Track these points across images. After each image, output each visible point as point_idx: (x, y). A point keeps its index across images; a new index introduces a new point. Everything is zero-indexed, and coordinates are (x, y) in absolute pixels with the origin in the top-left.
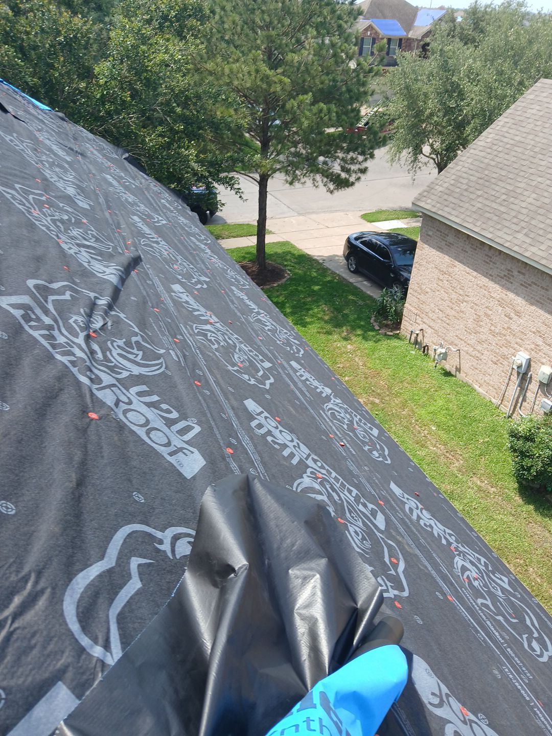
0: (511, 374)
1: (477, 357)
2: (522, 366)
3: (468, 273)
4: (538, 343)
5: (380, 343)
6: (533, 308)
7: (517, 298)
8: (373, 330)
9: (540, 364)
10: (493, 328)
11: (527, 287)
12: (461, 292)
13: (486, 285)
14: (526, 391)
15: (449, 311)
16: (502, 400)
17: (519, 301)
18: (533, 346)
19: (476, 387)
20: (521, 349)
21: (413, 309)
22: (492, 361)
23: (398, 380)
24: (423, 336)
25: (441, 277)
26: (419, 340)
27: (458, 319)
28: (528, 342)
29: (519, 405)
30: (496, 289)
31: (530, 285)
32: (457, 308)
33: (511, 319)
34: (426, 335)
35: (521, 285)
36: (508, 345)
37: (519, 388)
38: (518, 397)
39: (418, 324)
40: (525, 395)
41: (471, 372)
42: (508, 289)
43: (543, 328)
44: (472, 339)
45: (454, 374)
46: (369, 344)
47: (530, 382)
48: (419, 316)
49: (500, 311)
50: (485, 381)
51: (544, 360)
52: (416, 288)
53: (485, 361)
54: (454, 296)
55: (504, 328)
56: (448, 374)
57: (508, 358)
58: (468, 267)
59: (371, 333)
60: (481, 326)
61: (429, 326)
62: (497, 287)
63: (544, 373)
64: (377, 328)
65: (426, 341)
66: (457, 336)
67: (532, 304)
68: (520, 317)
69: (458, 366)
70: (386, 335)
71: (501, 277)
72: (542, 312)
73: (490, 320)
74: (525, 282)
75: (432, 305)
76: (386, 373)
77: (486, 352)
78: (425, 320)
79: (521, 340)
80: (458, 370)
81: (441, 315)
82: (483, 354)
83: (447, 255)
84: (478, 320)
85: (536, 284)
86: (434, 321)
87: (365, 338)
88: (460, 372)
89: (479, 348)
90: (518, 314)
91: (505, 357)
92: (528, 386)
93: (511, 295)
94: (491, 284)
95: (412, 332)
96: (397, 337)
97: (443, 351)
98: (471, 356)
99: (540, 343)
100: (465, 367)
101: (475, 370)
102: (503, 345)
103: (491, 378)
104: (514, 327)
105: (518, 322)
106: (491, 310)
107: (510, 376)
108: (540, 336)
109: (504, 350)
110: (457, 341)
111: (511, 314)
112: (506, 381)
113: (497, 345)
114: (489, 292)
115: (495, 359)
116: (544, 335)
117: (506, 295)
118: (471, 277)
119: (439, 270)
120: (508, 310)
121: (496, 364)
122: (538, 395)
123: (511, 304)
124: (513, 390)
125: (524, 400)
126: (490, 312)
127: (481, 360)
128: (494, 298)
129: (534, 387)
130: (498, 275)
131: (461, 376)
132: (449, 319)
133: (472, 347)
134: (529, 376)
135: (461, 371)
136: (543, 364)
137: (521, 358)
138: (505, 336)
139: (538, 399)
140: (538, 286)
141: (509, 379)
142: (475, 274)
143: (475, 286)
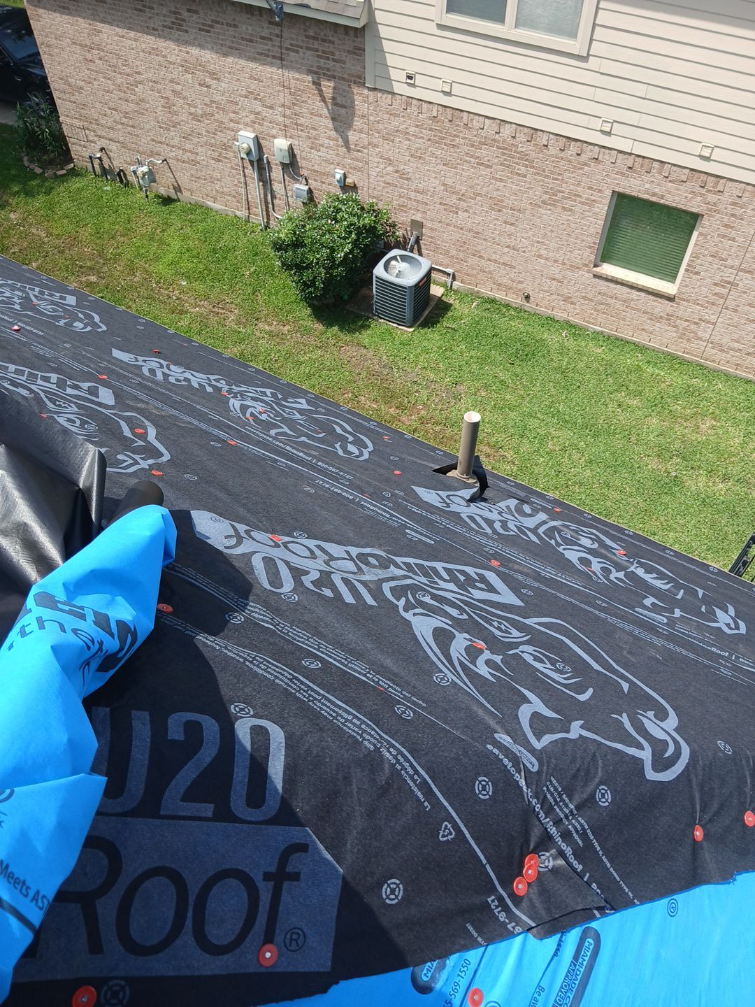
0: (244, 167)
1: (193, 161)
2: (251, 150)
3: (123, 37)
4: (257, 110)
5: (55, 192)
6: (230, 59)
7: (202, 52)
8: (35, 176)
9: (272, 140)
10: (192, 110)
11: (208, 31)
12: (128, 71)
13: (155, 47)
14: (271, 184)
15: (124, 107)
16: (249, 209)
17: (208, 55)
18: (252, 117)
19: (210, 204)
20: (240, 126)
21: (75, 122)
22: (213, 159)
23: (106, 236)
24: (109, 158)
25: (89, 56)
26: (107, 167)
27: (143, 114)
28: (244, 114)
29: (270, 206)
30: (170, 49)
31: (211, 26)
32: (133, 97)
33: (208, 87)
34: (111, 154)
35: (200, 29)
36: (221, 127)
37: (261, 184)
38: (266, 196)
39: (92, 142)
40: (272, 190)
41: (195, 186)
42: (187, 43)
43: (254, 86)
44: (174, 136)
45: (176, 198)
46: (39, 201)
47: (270, 169)
48: (88, 129)
49: (190, 81)
50: (217, 191)
51: (274, 132)
52: (62, 86)
53: (205, 163)
54: (120, 80)
55: (206, 104)
56: (167, 201)
57: (230, 147)
58: (118, 26)
59: (34, 183)
60: (176, 113)
61: (110, 140)
62: (170, 45)
63: (281, 150)
64: (38, 171)
65: (118, 164)
66: (153, 140)
67: (225, 55)
68: (218, 79)
69: (175, 184)
70: (56, 177)
71: (170, 28)
72: (243, 62)
73: (184, 98)
74: (203, 24)
75: (98, 105)
76: (86, 233)
77: (200, 149)
78: (99, 133)
79: (235, 113)
80: (178, 189)
81: (117, 116)
82: (197, 154)
83: (79, 16)
84: (168, 106)
85: (218, 22)
86: (113, 129)
87: (29, 194)
88: (181, 191)
89: (189, 146)
90: (215, 76)
91: (226, 147)
92: (270, 176)
93: (195, 51)
94: (161, 44)
95: (91, 157)
96: (74, 173)
97: (145, 169)
98: (184, 162)
99: (259, 109)
100: (184, 181)
101: (198, 180)
102: (216, 130)
103: (223, 184)
104: (217, 98)
105: (219, 88)
106: (178, 84)
107: (244, 171)
108: (255, 99)
109: (222, 137)
110: (157, 148)
111: (207, 80)
112: (242, 180)
113: (209, 132)
114: (164, 56)
115: (215, 155)
116: (259, 95)
117: (188, 53)
118: (130, 42)
119: (81, 45)
120: (200, 75)
121: (219, 161)
122: (287, 183)
123: (200, 65)
124: (255, 188)
125: (273, 197)
126: (179, 87)
127: (198, 163)
128: (174, 64)
129: (277, 173)
130: (164, 26)
131: (185, 196)
132: (131, 118)
133: (179, 148)
134: (265, 162)
135: (182, 189)
136: (274, 137)
137: (246, 138)
138: (213, 115)
139: (288, 188)
140: (222, 24)
141: (245, 176)
142: (132, 34)
143: (141, 54)
